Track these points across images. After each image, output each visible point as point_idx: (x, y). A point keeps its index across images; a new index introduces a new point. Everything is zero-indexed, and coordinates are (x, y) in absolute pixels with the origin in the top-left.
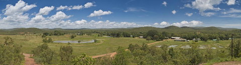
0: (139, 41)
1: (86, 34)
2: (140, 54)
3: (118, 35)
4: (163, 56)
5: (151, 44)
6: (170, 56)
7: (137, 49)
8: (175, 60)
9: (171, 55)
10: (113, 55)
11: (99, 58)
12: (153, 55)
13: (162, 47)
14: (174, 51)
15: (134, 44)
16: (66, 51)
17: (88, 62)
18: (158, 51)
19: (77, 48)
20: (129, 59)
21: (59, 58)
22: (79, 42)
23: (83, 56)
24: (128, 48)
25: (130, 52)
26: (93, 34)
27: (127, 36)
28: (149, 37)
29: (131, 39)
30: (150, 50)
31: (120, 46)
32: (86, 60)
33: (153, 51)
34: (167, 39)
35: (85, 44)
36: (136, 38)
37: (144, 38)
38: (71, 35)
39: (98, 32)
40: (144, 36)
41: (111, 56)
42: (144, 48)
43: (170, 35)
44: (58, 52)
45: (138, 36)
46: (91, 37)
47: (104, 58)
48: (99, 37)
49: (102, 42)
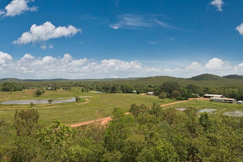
0: (147, 99)
1: (61, 89)
2: (148, 120)
3: (113, 90)
4: (189, 127)
5: (167, 105)
6: (202, 128)
7: (143, 112)
8: (212, 135)
9: (205, 126)
10: (105, 121)
11: (84, 127)
12: (170, 124)
13: (187, 112)
14: (210, 118)
15: (138, 104)
16: (26, 118)
17: (63, 135)
18: (180, 117)
19: (47, 112)
20: (132, 128)
21: (13, 132)
22: (50, 101)
23: (55, 124)
24: (130, 111)
25: (133, 117)
26: (74, 88)
27: (129, 91)
28: (164, 94)
29: (134, 95)
30: (165, 116)
31: (117, 106)
32: (61, 131)
33: (170, 117)
34: (197, 97)
35: (60, 104)
36: (143, 94)
37: (155, 94)
38: (36, 90)
39: (82, 84)
40: (155, 91)
41: (103, 123)
42: (155, 111)
43: (201, 91)
44: (10, 122)
45: (146, 91)
46: (70, 93)
47: (91, 126)
48: (84, 93)
49: (88, 101)
